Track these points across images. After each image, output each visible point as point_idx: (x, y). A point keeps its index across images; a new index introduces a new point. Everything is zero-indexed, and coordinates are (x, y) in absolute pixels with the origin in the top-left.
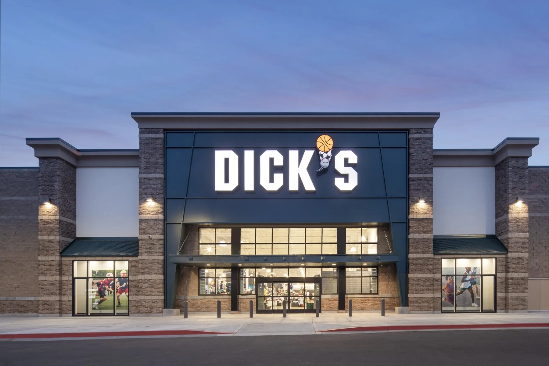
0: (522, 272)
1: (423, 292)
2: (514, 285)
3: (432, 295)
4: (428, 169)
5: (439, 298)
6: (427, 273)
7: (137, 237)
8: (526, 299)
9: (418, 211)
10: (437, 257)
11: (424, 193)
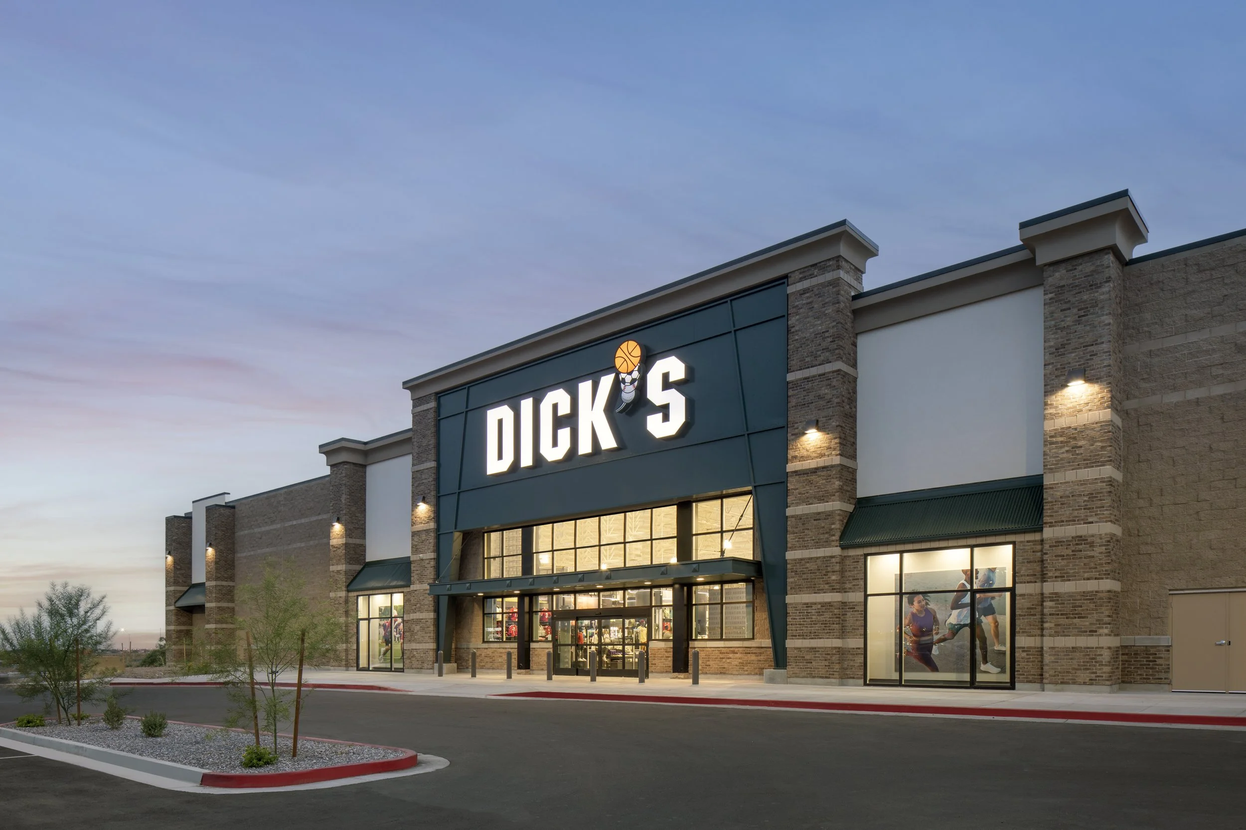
0: (1088, 579)
1: (816, 636)
2: (1062, 614)
3: (837, 643)
4: (827, 354)
5: (859, 648)
6: (825, 592)
7: (409, 557)
8: (1101, 655)
9: (805, 453)
10: (852, 552)
11: (819, 410)
